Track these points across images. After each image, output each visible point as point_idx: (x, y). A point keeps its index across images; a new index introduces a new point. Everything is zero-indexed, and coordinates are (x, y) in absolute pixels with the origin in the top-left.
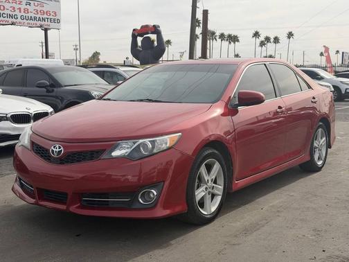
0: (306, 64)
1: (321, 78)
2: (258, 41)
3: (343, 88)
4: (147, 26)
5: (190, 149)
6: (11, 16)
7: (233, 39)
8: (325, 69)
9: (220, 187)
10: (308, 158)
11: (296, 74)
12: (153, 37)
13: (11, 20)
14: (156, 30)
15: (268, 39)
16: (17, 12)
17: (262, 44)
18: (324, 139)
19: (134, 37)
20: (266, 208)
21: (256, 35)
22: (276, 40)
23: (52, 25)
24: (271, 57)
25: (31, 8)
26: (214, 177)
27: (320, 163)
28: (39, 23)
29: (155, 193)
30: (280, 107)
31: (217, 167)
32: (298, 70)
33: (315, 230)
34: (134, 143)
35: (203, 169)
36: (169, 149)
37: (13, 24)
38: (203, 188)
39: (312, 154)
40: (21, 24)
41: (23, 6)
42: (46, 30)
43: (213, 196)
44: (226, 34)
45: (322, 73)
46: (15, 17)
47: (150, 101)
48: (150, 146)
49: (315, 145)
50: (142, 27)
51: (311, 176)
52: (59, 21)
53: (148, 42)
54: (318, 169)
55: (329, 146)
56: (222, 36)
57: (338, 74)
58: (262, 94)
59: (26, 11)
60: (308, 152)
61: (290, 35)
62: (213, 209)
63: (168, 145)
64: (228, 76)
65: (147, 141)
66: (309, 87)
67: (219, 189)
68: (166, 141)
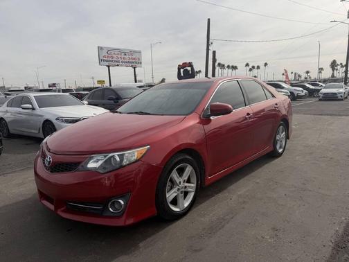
0: (275, 80)
1: (283, 88)
2: (248, 69)
3: (296, 93)
4: (186, 63)
5: (157, 159)
6: (116, 62)
7: (234, 68)
8: (285, 82)
9: (192, 185)
10: (272, 149)
11: (263, 87)
12: (189, 69)
13: (116, 64)
14: (190, 65)
15: (253, 67)
16: (120, 59)
17: (250, 70)
18: (284, 133)
19: (179, 69)
20: (234, 197)
21: (247, 65)
22: (258, 67)
23: (138, 65)
24: (255, 77)
25: (127, 57)
26: (186, 178)
27: (280, 151)
28: (131, 65)
29: (122, 203)
30: (248, 114)
31: (189, 170)
32: (265, 84)
33: (274, 229)
34: (105, 157)
35: (174, 175)
36: (137, 161)
37: (118, 65)
38: (175, 189)
39: (275, 146)
40: (122, 66)
41: (123, 56)
42: (134, 68)
43: (186, 194)
44: (231, 65)
45: (283, 85)
46: (119, 62)
47: (141, 113)
48: (118, 159)
49: (278, 138)
50: (183, 64)
51: (273, 162)
52: (141, 63)
53: (186, 71)
54: (279, 155)
55: (287, 137)
56: (228, 67)
57: (292, 85)
58: (230, 106)
59: (124, 58)
60: (272, 145)
61: (266, 64)
62: (186, 204)
63: (135, 158)
64: (205, 91)
65: (116, 154)
66: (273, 96)
67: (192, 186)
68: (133, 155)
